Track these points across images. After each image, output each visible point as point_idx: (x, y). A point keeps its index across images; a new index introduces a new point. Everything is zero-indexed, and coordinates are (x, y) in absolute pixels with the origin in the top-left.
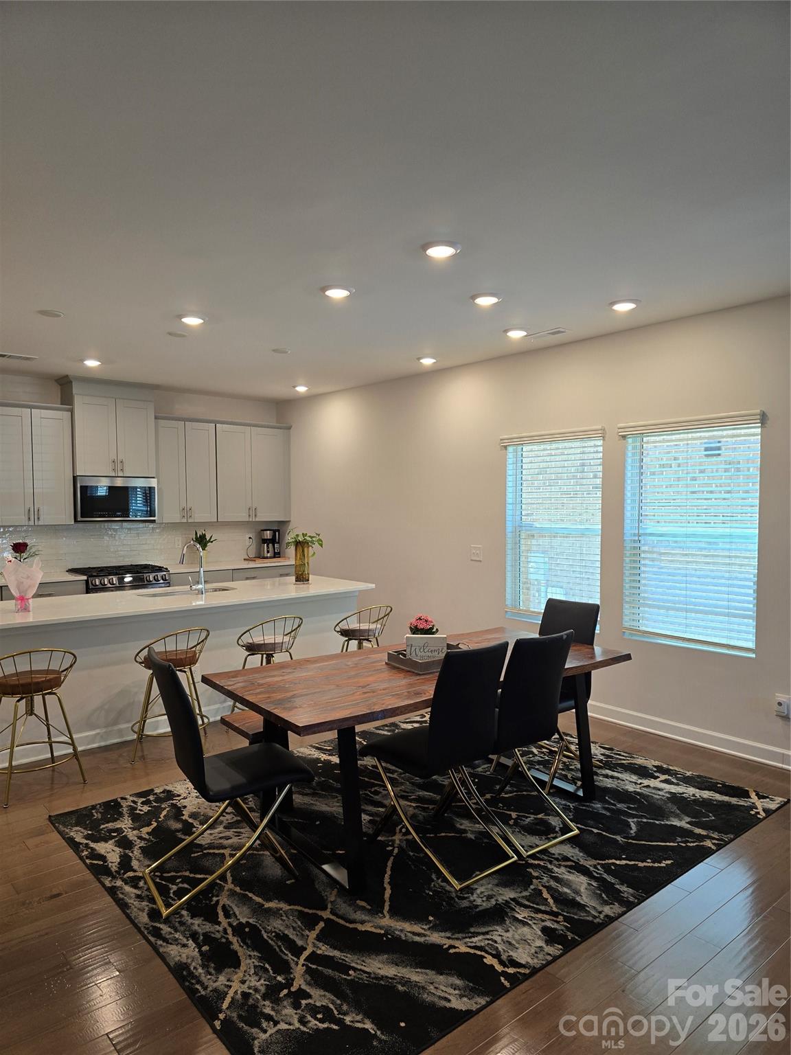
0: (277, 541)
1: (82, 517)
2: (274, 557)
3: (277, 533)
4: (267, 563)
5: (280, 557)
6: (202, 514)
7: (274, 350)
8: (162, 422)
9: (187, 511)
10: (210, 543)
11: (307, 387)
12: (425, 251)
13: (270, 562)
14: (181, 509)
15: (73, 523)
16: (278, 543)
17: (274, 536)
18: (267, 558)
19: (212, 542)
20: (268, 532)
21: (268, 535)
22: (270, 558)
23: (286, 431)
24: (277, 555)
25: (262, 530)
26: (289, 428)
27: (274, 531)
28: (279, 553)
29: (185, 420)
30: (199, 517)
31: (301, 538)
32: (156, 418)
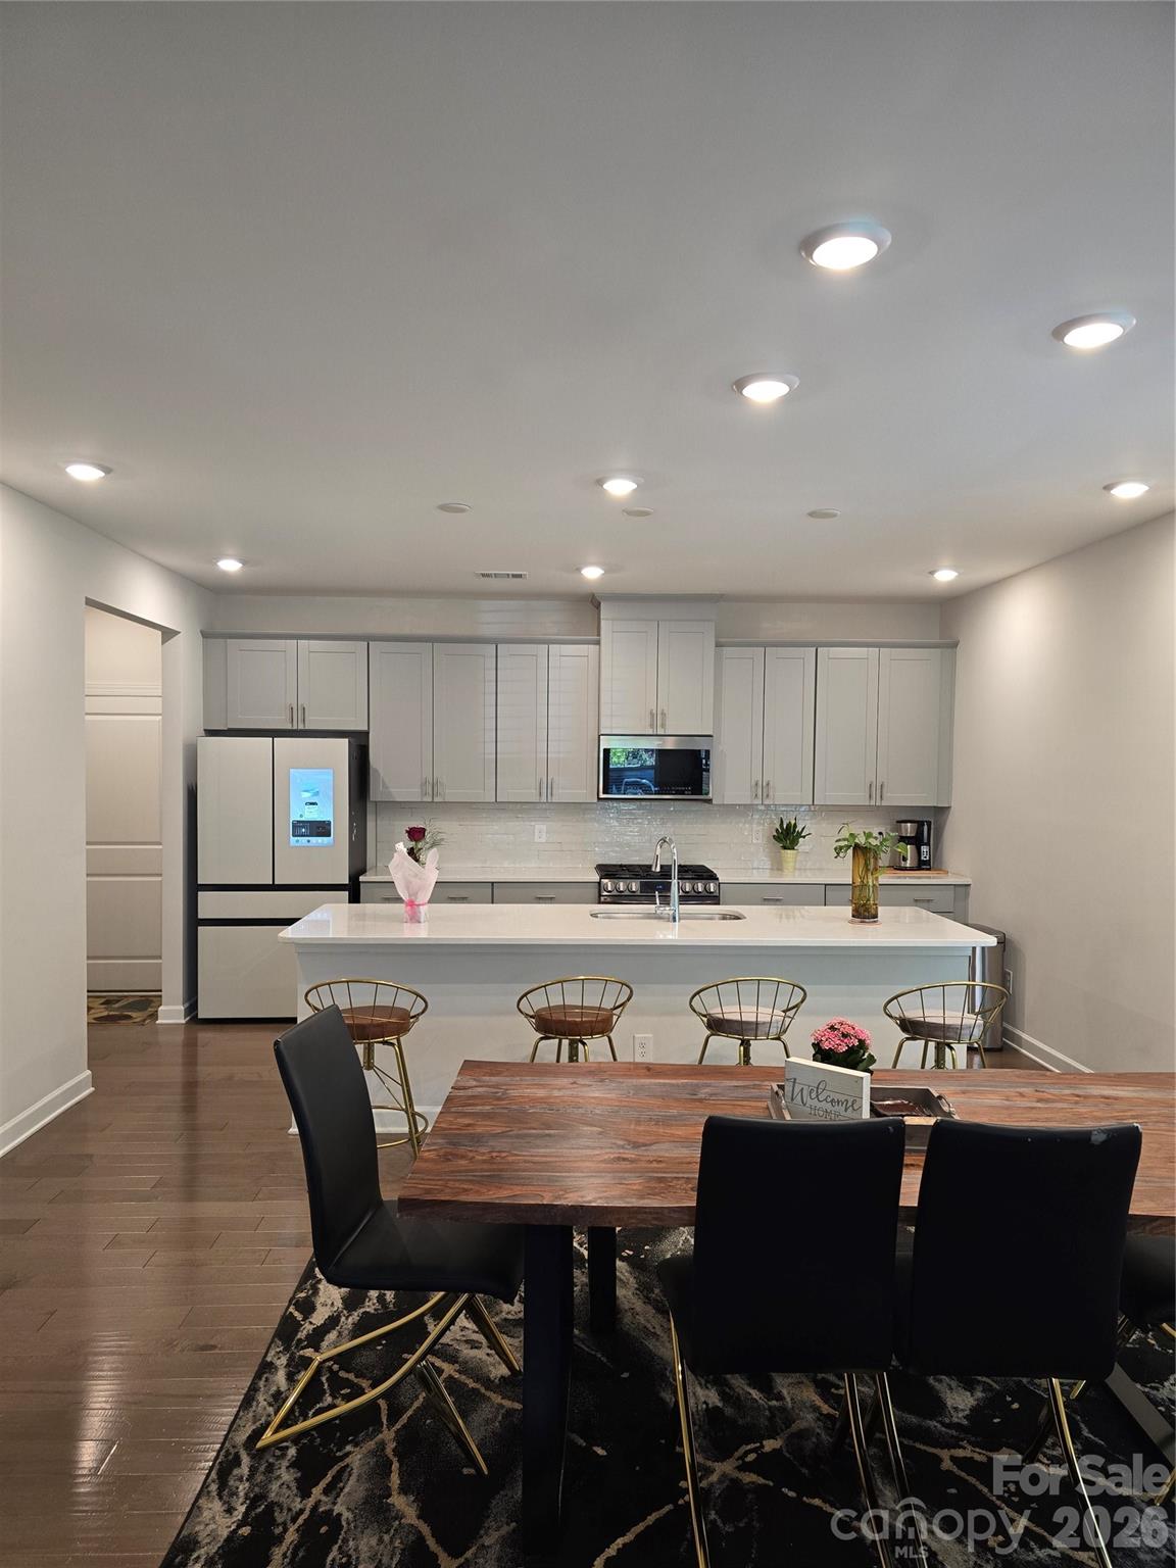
0: (925, 841)
1: (604, 793)
2: (919, 868)
3: (926, 827)
4: (905, 878)
5: (929, 869)
6: (789, 792)
7: (812, 514)
8: (726, 650)
9: (763, 788)
10: (801, 840)
11: (955, 570)
12: (810, 254)
13: (910, 877)
14: (753, 783)
15: (596, 800)
16: (928, 844)
17: (920, 832)
18: (905, 869)
19: (804, 837)
20: (909, 825)
21: (909, 829)
22: (911, 869)
23: (949, 650)
24: (922, 865)
25: (898, 822)
26: (955, 645)
27: (920, 824)
28: (927, 863)
29: (765, 645)
30: (780, 796)
31: (861, 840)
32: (718, 645)
